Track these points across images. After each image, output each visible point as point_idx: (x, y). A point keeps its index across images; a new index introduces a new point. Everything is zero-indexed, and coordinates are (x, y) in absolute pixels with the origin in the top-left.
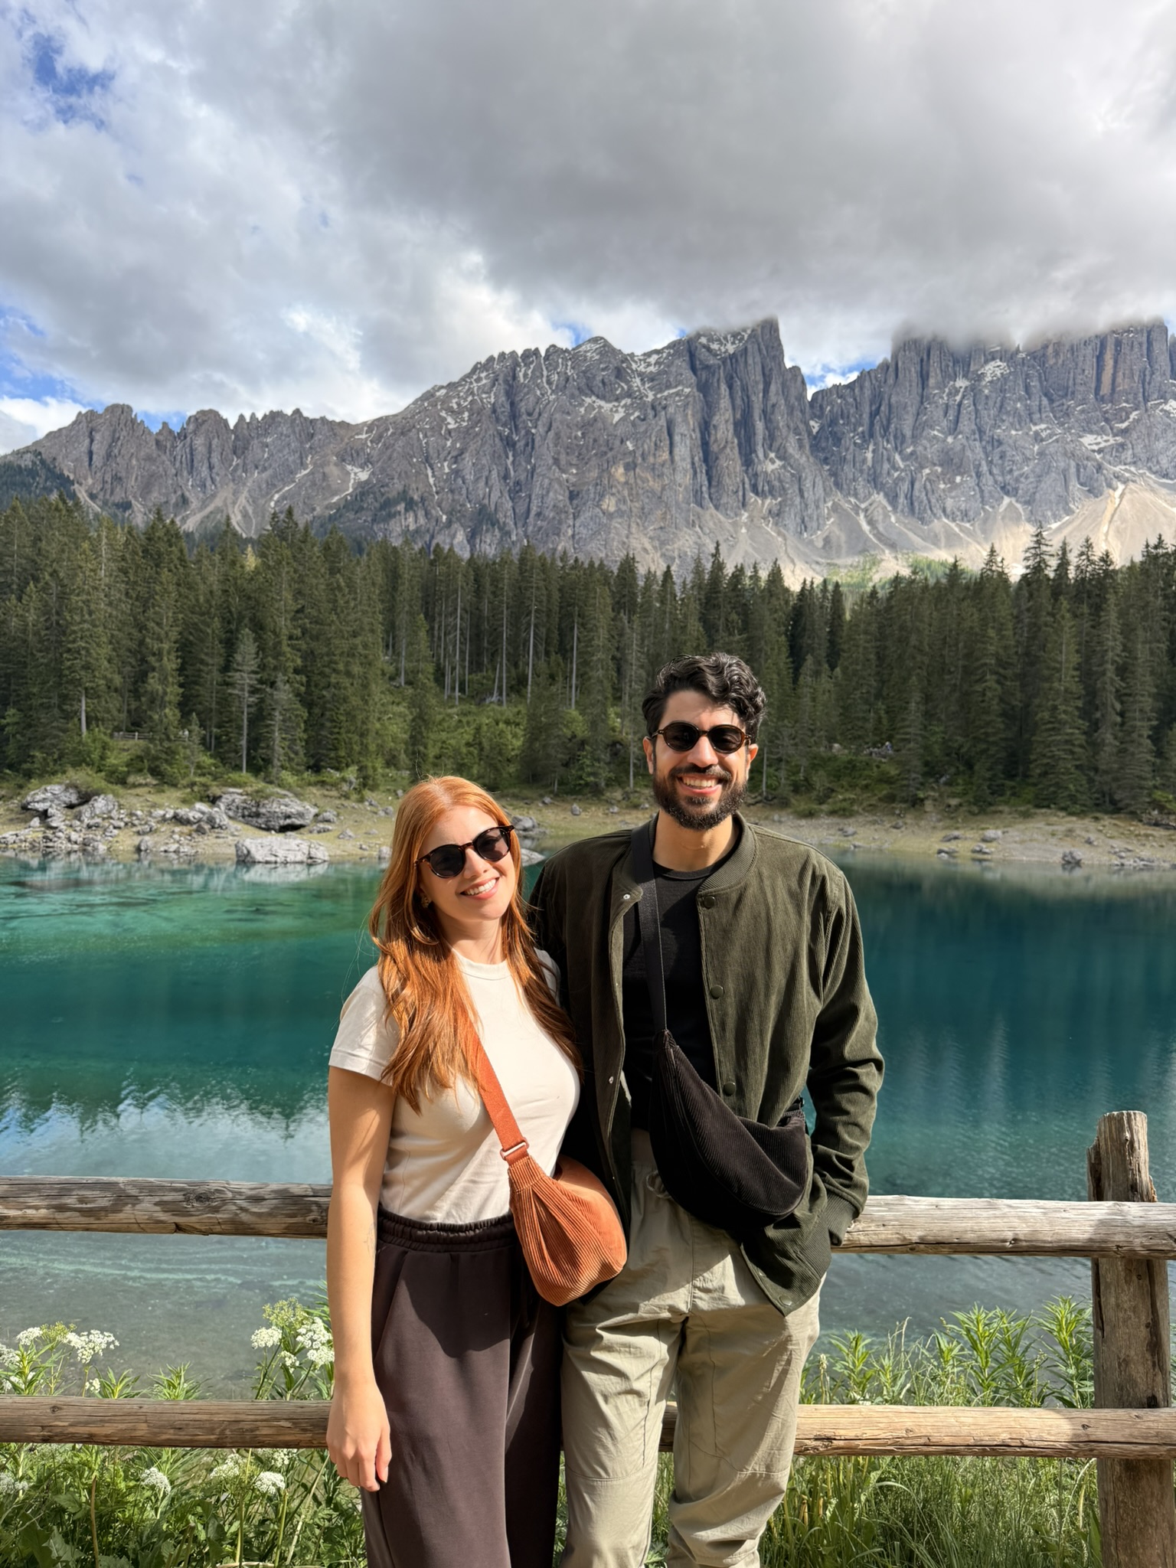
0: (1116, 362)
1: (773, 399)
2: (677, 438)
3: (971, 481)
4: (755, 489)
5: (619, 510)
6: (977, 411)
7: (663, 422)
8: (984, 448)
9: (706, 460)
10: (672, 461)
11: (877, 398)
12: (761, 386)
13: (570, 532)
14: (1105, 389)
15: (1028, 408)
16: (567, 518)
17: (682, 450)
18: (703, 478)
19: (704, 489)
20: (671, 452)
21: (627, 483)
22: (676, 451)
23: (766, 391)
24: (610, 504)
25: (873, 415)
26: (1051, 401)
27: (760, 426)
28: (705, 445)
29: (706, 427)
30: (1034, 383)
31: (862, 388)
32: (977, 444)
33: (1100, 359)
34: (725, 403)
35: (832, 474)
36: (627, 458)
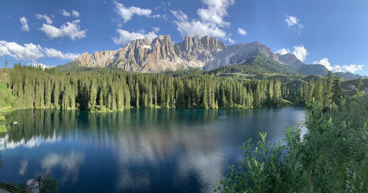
0: (211, 43)
3: (195, 57)
4: (168, 57)
5: (150, 60)
7: (155, 48)
9: (161, 53)
11: (183, 46)
12: (168, 44)
14: (210, 46)
15: (201, 48)
18: (161, 56)
19: (161, 57)
21: (151, 56)
22: (157, 52)
24: (148, 59)
26: (204, 47)
27: (168, 49)
28: (161, 51)
29: (161, 49)
34: (163, 46)
35: (178, 55)
36: (151, 53)
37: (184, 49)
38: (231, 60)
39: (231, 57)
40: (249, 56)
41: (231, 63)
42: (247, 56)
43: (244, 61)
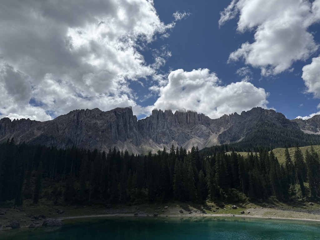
0: (190, 118)
1: (131, 121)
2: (112, 127)
3: (167, 137)
4: (128, 138)
5: (100, 140)
6: (167, 125)
7: (109, 124)
8: (169, 131)
9: (118, 131)
10: (111, 131)
11: (150, 122)
12: (129, 118)
13: (89, 144)
14: (188, 122)
15: (176, 124)
16: (88, 141)
17: (113, 130)
19: (118, 136)
20: (111, 129)
21: (101, 135)
22: (112, 129)
23: (130, 119)
24: (98, 139)
25: (149, 125)
26: (180, 123)
27: (128, 125)
28: (118, 129)
29: (118, 126)
30: (177, 120)
31: (147, 120)
32: (168, 130)
33: (187, 117)
34: (122, 121)
35: (142, 135)
36: (102, 130)
37: (152, 127)
38: (221, 138)
39: (220, 134)
40: (249, 130)
41: (222, 142)
42: (246, 131)
43: (242, 138)
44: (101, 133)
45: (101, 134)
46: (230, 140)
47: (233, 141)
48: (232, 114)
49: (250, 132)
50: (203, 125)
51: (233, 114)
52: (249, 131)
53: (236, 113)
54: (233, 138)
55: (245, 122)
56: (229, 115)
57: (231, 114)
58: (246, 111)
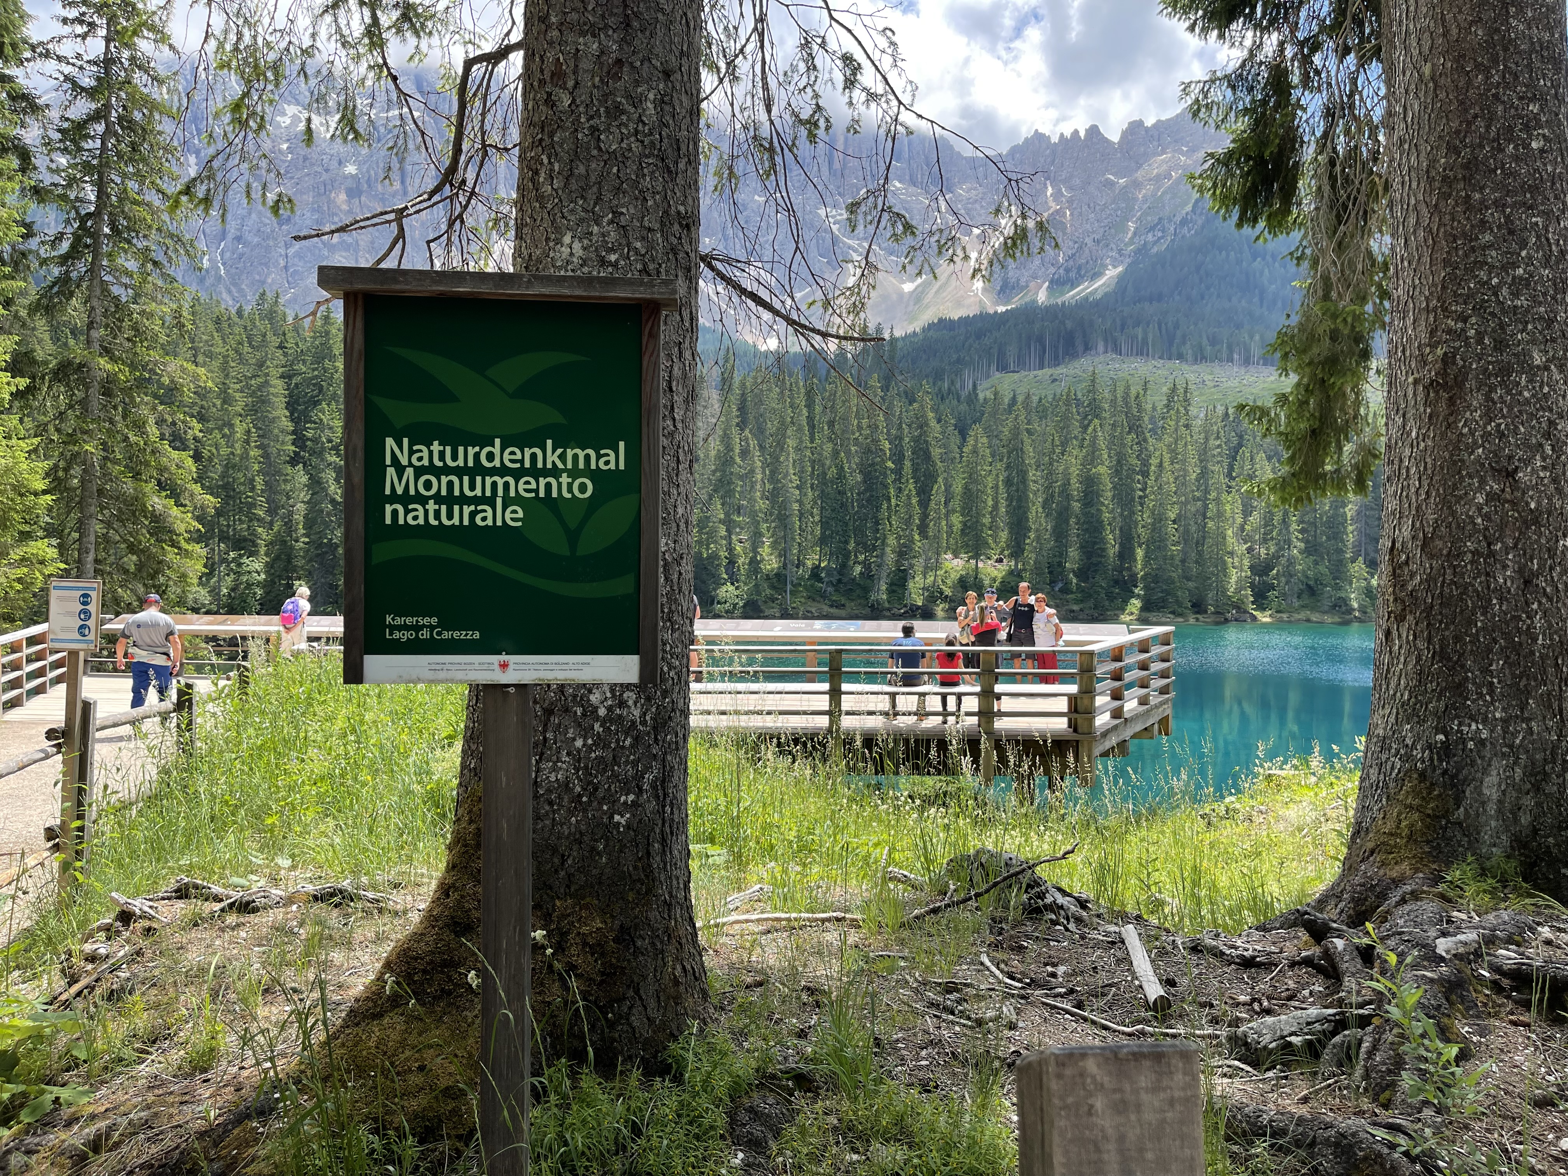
13: (282, 263)
16: (276, 246)
36: (350, 183)
38: (1003, 266)
40: (1152, 229)
41: (1005, 290)
42: (1135, 233)
43: (1112, 273)
44: (343, 196)
45: (345, 207)
46: (1052, 282)
47: (1064, 284)
48: (1076, 132)
49: (1155, 243)
50: (912, 189)
51: (1082, 134)
52: (1150, 237)
53: (1093, 131)
54: (1067, 270)
55: (1137, 185)
56: (1055, 139)
57: (1068, 134)
58: (1149, 122)
